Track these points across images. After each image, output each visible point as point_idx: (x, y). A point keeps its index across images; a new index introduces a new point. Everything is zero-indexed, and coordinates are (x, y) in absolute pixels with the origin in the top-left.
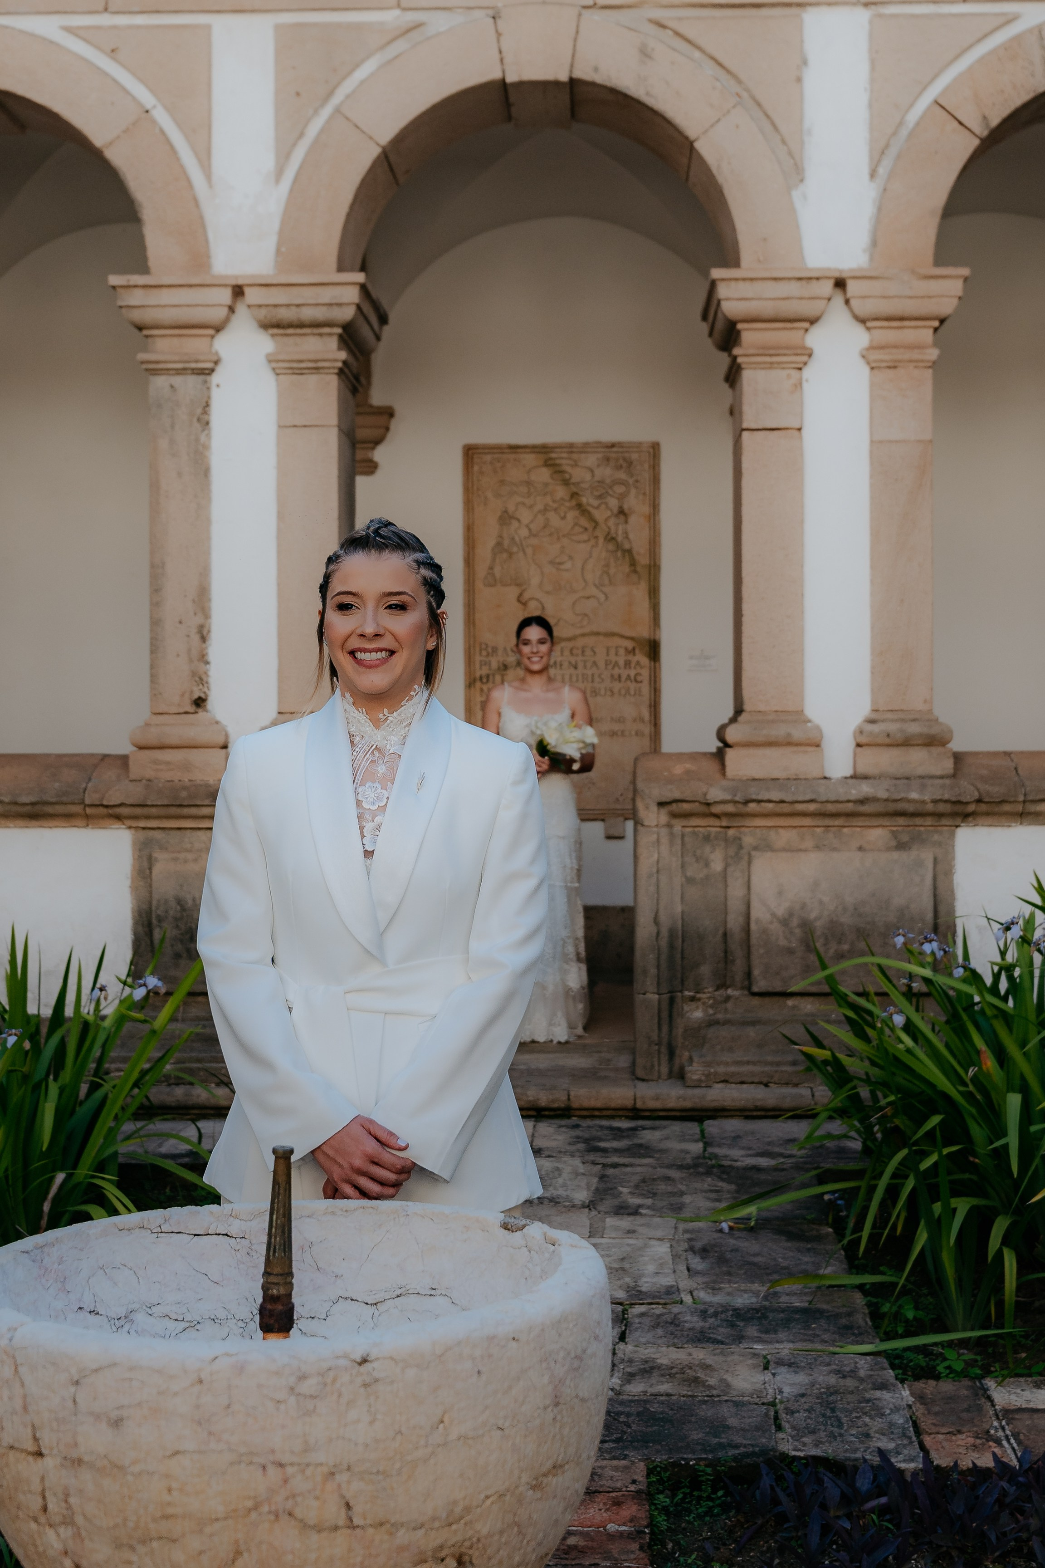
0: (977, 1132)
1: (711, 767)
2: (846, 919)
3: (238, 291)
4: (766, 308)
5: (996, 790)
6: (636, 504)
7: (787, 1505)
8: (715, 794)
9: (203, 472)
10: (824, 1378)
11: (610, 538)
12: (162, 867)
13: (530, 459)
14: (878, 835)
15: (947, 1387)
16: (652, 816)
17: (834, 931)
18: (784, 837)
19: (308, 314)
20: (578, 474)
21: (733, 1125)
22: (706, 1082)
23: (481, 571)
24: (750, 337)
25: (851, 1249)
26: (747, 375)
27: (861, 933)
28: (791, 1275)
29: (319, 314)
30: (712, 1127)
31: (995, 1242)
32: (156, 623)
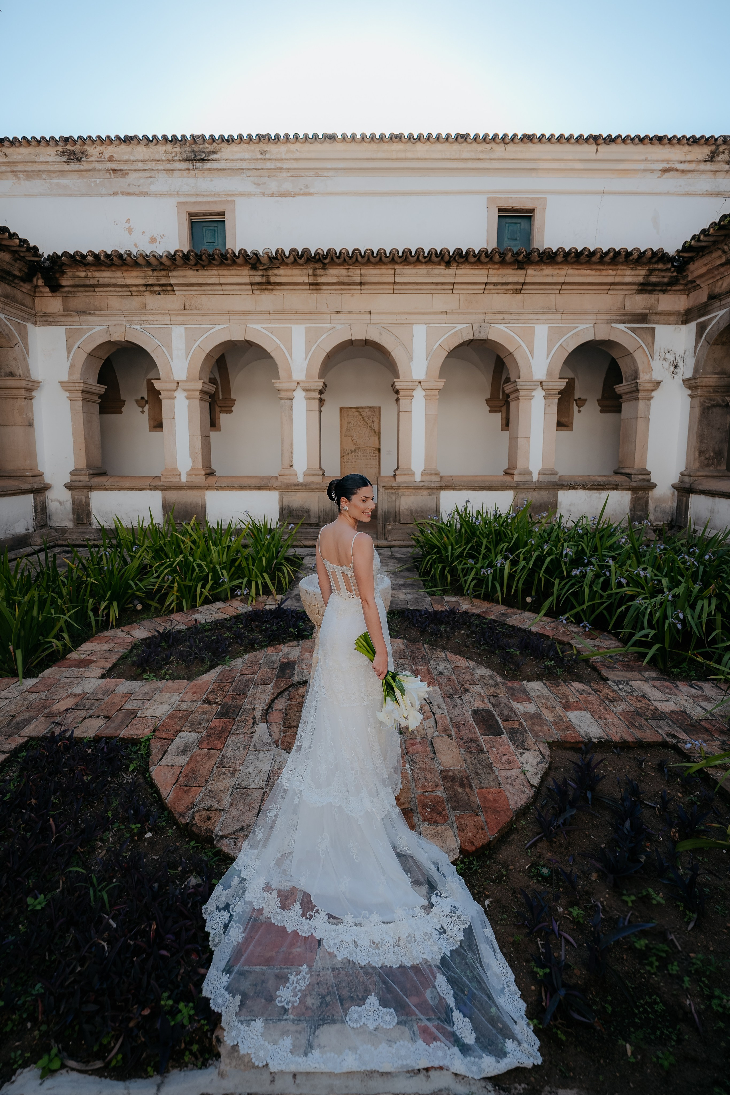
0: (443, 552)
1: (393, 479)
2: (419, 509)
3: (298, 383)
4: (405, 387)
5: (449, 484)
6: (376, 420)
7: (410, 616)
8: (394, 485)
9: (291, 419)
10: (416, 596)
11: (370, 427)
12: (285, 499)
13: (354, 410)
14: (425, 493)
15: (437, 597)
16: (381, 489)
17: (417, 511)
18: (407, 493)
19: (312, 388)
20: (364, 413)
21: (397, 549)
22: (392, 540)
23: (344, 434)
24: (401, 393)
25: (420, 574)
26: (401, 401)
27: (422, 512)
28: (409, 578)
29: (315, 388)
30: (393, 549)
31: (446, 572)
32: (282, 450)
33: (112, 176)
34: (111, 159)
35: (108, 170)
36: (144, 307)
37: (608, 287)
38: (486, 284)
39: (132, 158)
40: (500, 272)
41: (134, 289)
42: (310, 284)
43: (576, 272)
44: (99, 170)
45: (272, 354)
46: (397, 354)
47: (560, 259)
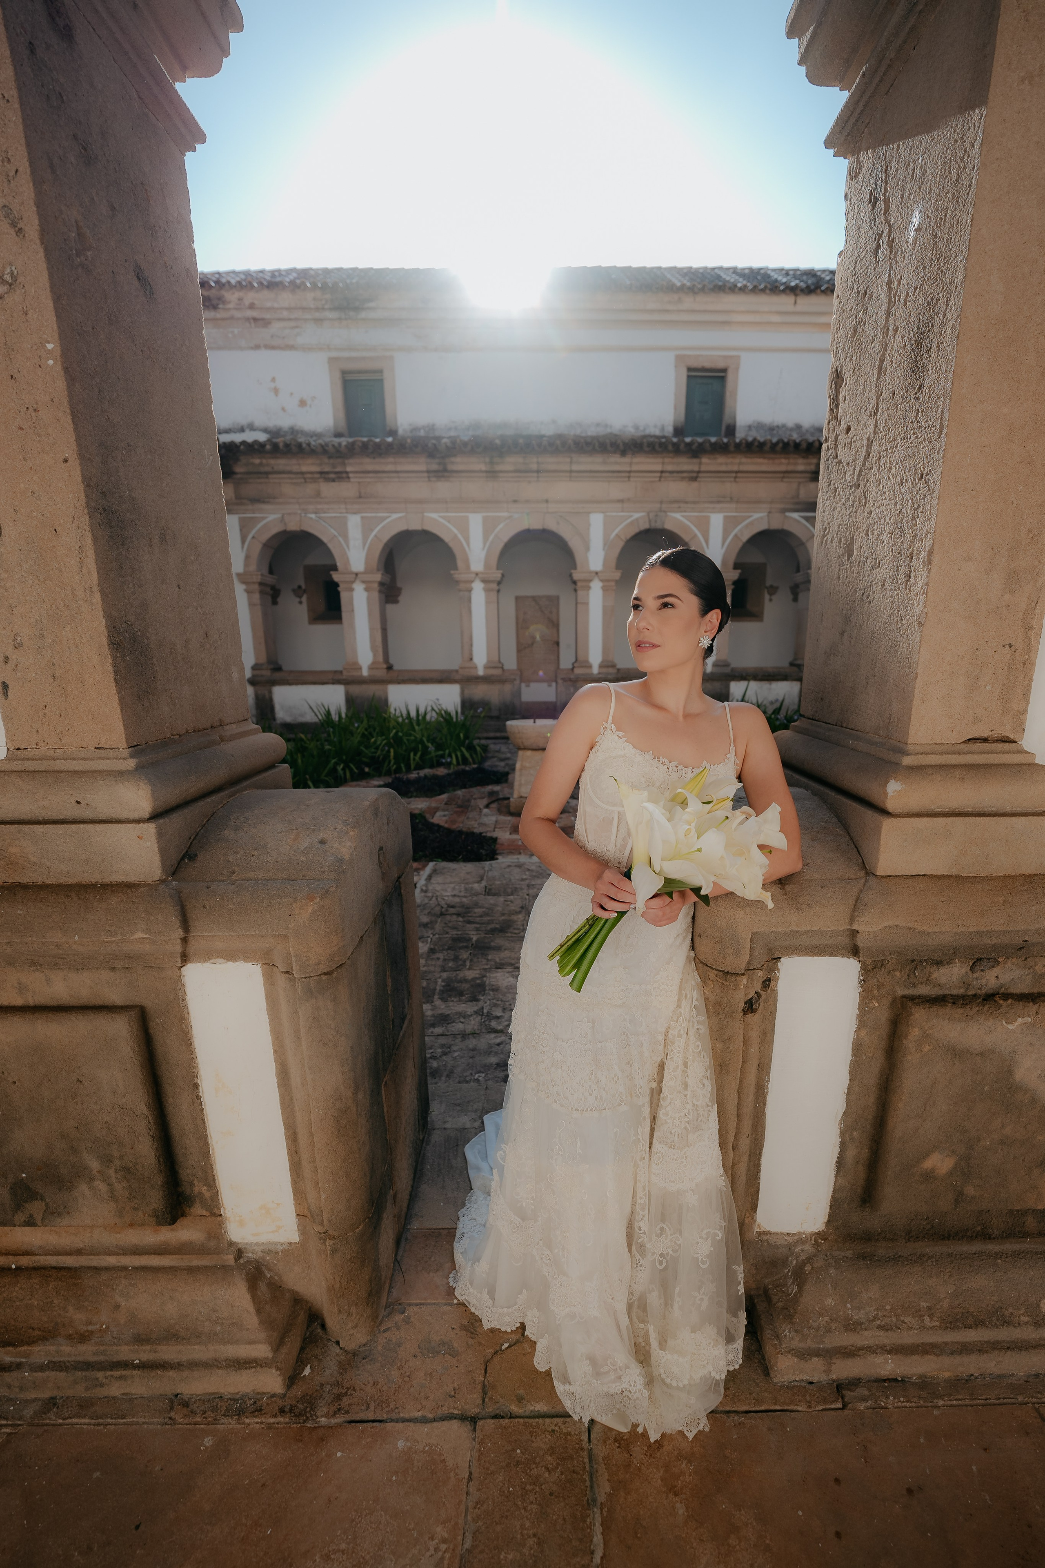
3: (477, 574)
4: (583, 578)
6: (554, 610)
8: (572, 677)
9: (470, 611)
11: (549, 618)
12: (466, 692)
13: (531, 600)
19: (490, 578)
20: (541, 603)
24: (579, 583)
26: (579, 592)
29: (493, 579)
33: (253, 325)
34: (252, 306)
35: (248, 319)
36: (318, 494)
37: (782, 475)
38: (662, 472)
39: (276, 305)
40: (676, 460)
41: (309, 476)
42: (486, 472)
43: (749, 460)
44: (238, 319)
45: (451, 544)
46: (574, 543)
47: (732, 448)
